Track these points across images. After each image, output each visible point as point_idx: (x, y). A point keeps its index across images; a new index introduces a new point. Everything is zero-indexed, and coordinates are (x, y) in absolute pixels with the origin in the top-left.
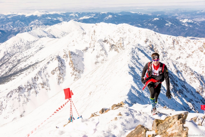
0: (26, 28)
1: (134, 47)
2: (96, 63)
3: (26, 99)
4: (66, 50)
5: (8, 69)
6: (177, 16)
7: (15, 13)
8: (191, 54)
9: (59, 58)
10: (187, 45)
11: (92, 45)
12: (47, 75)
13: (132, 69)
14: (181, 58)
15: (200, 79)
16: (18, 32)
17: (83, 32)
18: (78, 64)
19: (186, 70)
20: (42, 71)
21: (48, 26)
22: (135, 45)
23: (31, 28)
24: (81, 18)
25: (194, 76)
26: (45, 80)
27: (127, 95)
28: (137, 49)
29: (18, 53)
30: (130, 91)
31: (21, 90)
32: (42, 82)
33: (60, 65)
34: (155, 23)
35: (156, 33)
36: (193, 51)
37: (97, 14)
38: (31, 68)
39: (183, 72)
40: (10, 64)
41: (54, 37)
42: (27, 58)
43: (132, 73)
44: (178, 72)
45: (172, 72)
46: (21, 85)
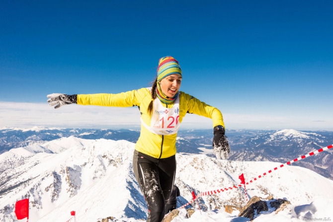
0: (22, 143)
2: (94, 178)
4: (64, 166)
7: (11, 128)
9: (55, 174)
12: (40, 193)
13: (130, 183)
15: (192, 192)
16: (12, 147)
17: (82, 148)
18: (75, 180)
20: (35, 188)
21: (46, 141)
23: (28, 143)
24: (82, 134)
25: (186, 189)
26: (37, 197)
27: (124, 211)
29: (9, 170)
30: (128, 206)
31: (8, 210)
32: (33, 201)
33: (56, 181)
36: (185, 165)
37: (97, 131)
38: (23, 185)
41: (52, 152)
42: (19, 174)
43: (129, 187)
46: (9, 205)
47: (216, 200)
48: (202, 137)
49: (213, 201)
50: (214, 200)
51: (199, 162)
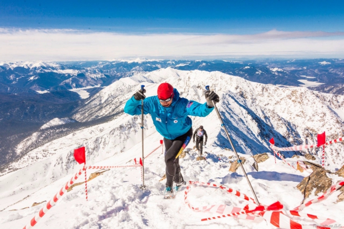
0: (128, 73)
1: (225, 94)
3: (126, 137)
5: (111, 109)
6: (267, 65)
7: (119, 60)
8: (279, 101)
10: (276, 92)
11: (186, 90)
13: (222, 113)
14: (269, 104)
15: (287, 125)
17: (178, 78)
19: (273, 116)
22: (226, 91)
23: (133, 73)
24: (178, 66)
25: (281, 122)
27: (217, 137)
28: (227, 95)
29: (120, 96)
30: (220, 133)
31: (122, 128)
34: (246, 71)
35: (247, 80)
36: (281, 98)
37: (192, 62)
39: (271, 117)
40: (114, 105)
41: (153, 82)
44: (265, 117)
46: (123, 124)
47: (313, 135)
48: (305, 68)
49: (310, 136)
50: (311, 134)
51: (298, 95)
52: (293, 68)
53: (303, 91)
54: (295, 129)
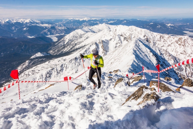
0: (80, 27)
1: (137, 40)
2: (115, 47)
3: (78, 64)
4: (100, 40)
5: (70, 48)
6: (164, 22)
7: (75, 19)
8: (170, 44)
9: (96, 44)
10: (169, 39)
11: (114, 37)
12: (90, 52)
13: (135, 51)
14: (164, 46)
15: (174, 59)
16: (76, 29)
17: (109, 30)
18: (106, 48)
19: (166, 53)
20: (87, 50)
21: (91, 26)
22: (138, 38)
23: (83, 27)
24: (109, 22)
25: (171, 57)
27: (131, 66)
28: (138, 40)
29: (75, 40)
30: (133, 63)
31: (76, 59)
33: (97, 47)
34: (151, 26)
35: (151, 32)
36: (172, 42)
37: (118, 20)
38: (82, 48)
39: (165, 54)
40: (72, 46)
41: (94, 32)
42: (80, 43)
45: (158, 54)
46: (77, 57)
51: (182, 41)
52: (180, 24)
53: (186, 38)
54: (179, 61)
